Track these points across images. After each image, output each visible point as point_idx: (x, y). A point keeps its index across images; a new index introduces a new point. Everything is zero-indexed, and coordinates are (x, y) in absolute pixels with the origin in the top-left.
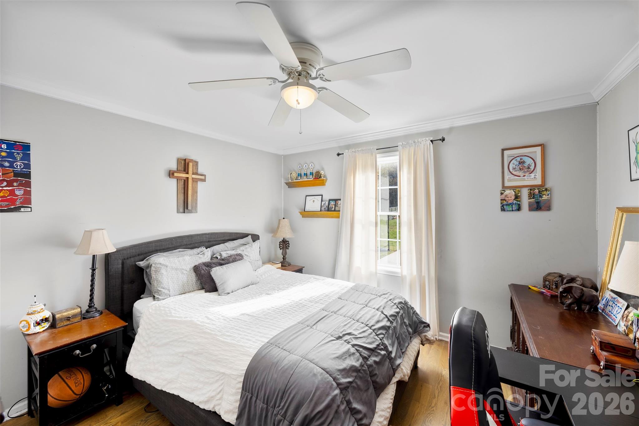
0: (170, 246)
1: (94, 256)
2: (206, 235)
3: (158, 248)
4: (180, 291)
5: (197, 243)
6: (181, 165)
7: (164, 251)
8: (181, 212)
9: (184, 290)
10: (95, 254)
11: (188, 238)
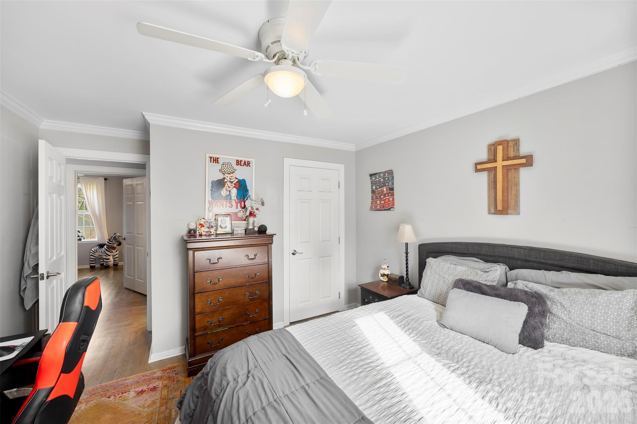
0: (466, 252)
1: (407, 244)
2: (519, 249)
3: (453, 251)
4: (434, 297)
5: (502, 256)
6: (491, 153)
7: (459, 255)
8: (492, 214)
9: (438, 300)
10: (407, 242)
11: (489, 247)
